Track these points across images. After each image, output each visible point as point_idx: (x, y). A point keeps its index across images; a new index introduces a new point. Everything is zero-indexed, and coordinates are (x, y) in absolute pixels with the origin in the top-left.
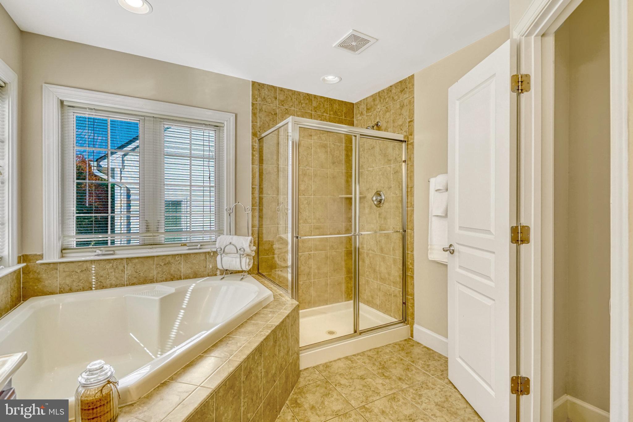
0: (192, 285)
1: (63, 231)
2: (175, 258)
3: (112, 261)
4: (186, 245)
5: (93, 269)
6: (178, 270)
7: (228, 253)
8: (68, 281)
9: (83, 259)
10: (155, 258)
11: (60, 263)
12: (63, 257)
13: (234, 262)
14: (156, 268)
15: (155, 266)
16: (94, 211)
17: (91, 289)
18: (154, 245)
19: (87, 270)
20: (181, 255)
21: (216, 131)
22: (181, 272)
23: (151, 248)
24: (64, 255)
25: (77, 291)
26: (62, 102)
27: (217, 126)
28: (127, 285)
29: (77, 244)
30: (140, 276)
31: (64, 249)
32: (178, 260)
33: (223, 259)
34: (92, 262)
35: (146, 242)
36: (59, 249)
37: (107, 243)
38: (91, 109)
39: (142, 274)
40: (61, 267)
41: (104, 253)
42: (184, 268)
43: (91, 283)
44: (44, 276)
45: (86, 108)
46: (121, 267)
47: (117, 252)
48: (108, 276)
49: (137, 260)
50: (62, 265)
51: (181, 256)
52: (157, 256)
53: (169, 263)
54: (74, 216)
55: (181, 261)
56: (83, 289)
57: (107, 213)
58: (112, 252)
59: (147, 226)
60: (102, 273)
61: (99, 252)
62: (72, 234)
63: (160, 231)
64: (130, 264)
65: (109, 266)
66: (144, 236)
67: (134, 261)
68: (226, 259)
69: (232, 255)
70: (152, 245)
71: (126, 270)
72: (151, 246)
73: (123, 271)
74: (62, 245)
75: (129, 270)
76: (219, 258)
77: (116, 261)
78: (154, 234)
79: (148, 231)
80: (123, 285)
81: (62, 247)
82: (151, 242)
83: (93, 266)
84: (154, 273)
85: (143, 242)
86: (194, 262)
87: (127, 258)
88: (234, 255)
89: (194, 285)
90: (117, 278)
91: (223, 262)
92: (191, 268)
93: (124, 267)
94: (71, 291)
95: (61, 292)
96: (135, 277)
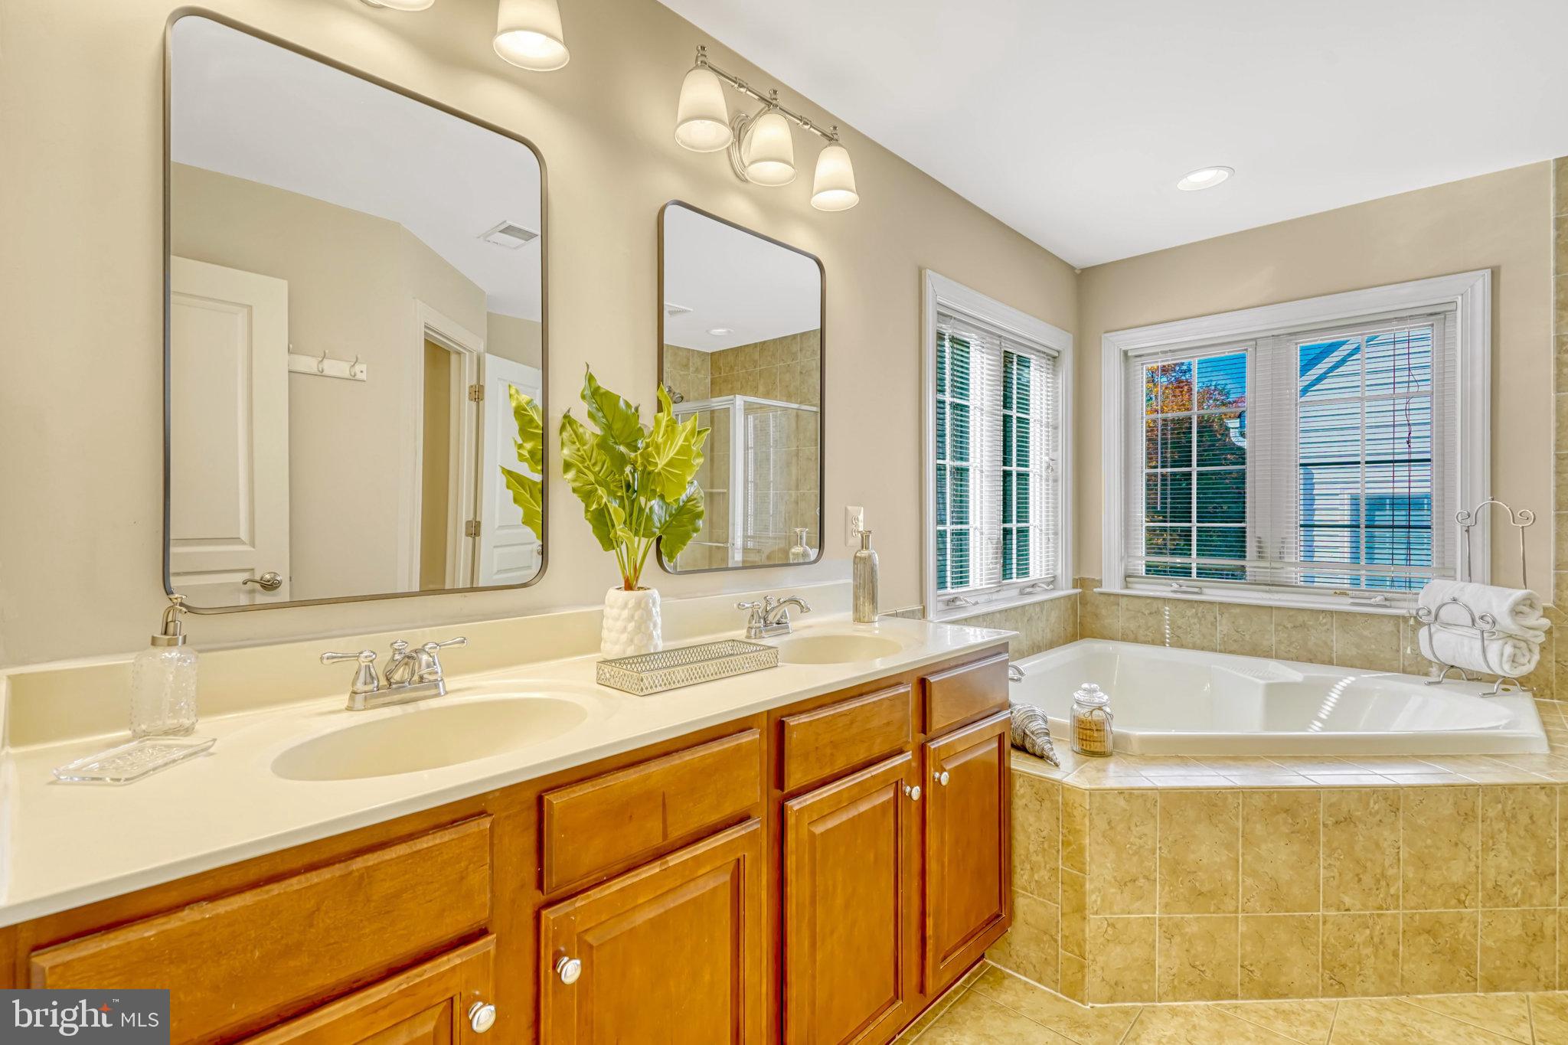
0: (1346, 679)
1: (1127, 547)
2: (1318, 619)
3: (1196, 605)
4: (1346, 594)
5: (1167, 613)
6: (1325, 643)
7: (1450, 625)
8: (1133, 625)
9: (1151, 594)
10: (1274, 612)
11: (1123, 596)
12: (1127, 587)
13: (1466, 649)
14: (1276, 630)
15: (1273, 626)
16: (1169, 519)
17: (1163, 644)
18: (1273, 585)
19: (1158, 612)
20: (1331, 613)
21: (1432, 325)
22: (1331, 649)
23: (1267, 592)
24: (1129, 585)
25: (1145, 642)
26: (1126, 353)
27: (1436, 314)
28: (1221, 651)
29: (1147, 570)
30: (1243, 640)
31: (1129, 576)
32: (1325, 624)
33: (1435, 638)
34: (1166, 600)
35: (1257, 578)
36: (1122, 574)
37: (1191, 573)
38: (1166, 352)
39: (1247, 637)
40: (1123, 602)
41: (1184, 588)
42: (1339, 641)
43: (1163, 635)
44: (1104, 612)
45: (1157, 353)
46: (1210, 618)
47: (1205, 590)
48: (1189, 629)
49: (1237, 611)
50: (1125, 599)
51: (1332, 617)
52: (1279, 608)
53: (1303, 626)
54: (1142, 526)
55: (1332, 626)
56: (1153, 643)
57: (1190, 522)
58: (1196, 590)
59: (1260, 547)
60: (1180, 622)
61: (1175, 586)
62: (1140, 554)
63: (1286, 560)
64: (1226, 615)
65: (1190, 612)
66: (1255, 567)
67: (1233, 611)
68: (1441, 637)
69: (1460, 631)
70: (1269, 585)
71: (1220, 625)
72: (1267, 588)
73: (1214, 625)
74: (1126, 569)
75: (1224, 626)
76: (1423, 633)
77: (1202, 606)
78: (1274, 565)
79: (1262, 557)
80: (1215, 650)
81: (1125, 572)
82: (1268, 579)
83: (1167, 608)
84: (1271, 640)
85: (1253, 578)
86: (1366, 633)
87: (1221, 603)
88: (1466, 629)
89: (1353, 679)
90: (1204, 636)
91: (1434, 643)
92: (1358, 646)
93: (1215, 618)
94: (1136, 640)
95: (1124, 639)
96: (1235, 641)
